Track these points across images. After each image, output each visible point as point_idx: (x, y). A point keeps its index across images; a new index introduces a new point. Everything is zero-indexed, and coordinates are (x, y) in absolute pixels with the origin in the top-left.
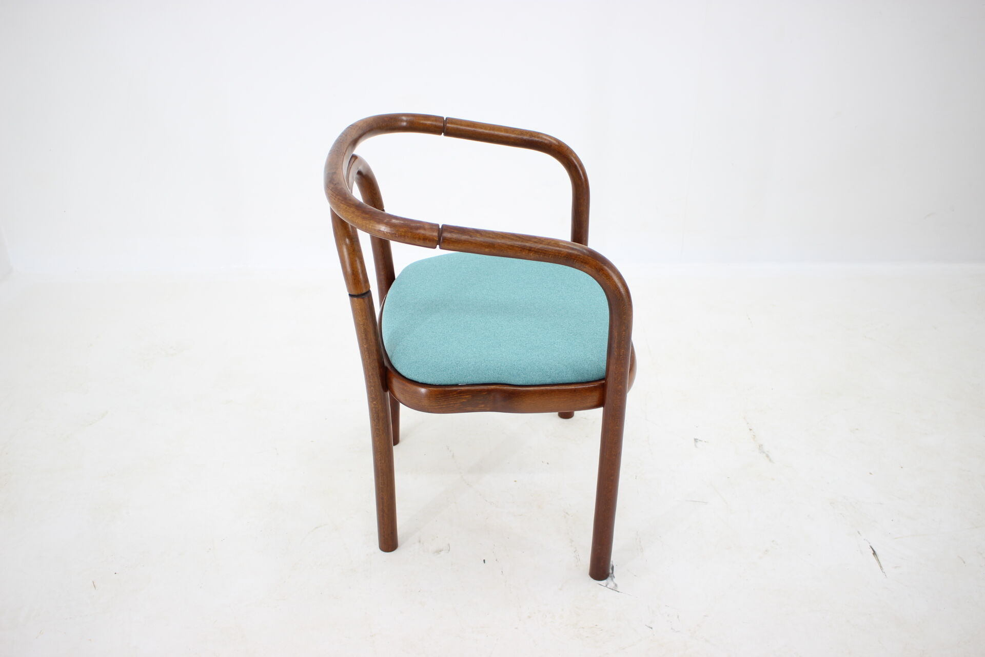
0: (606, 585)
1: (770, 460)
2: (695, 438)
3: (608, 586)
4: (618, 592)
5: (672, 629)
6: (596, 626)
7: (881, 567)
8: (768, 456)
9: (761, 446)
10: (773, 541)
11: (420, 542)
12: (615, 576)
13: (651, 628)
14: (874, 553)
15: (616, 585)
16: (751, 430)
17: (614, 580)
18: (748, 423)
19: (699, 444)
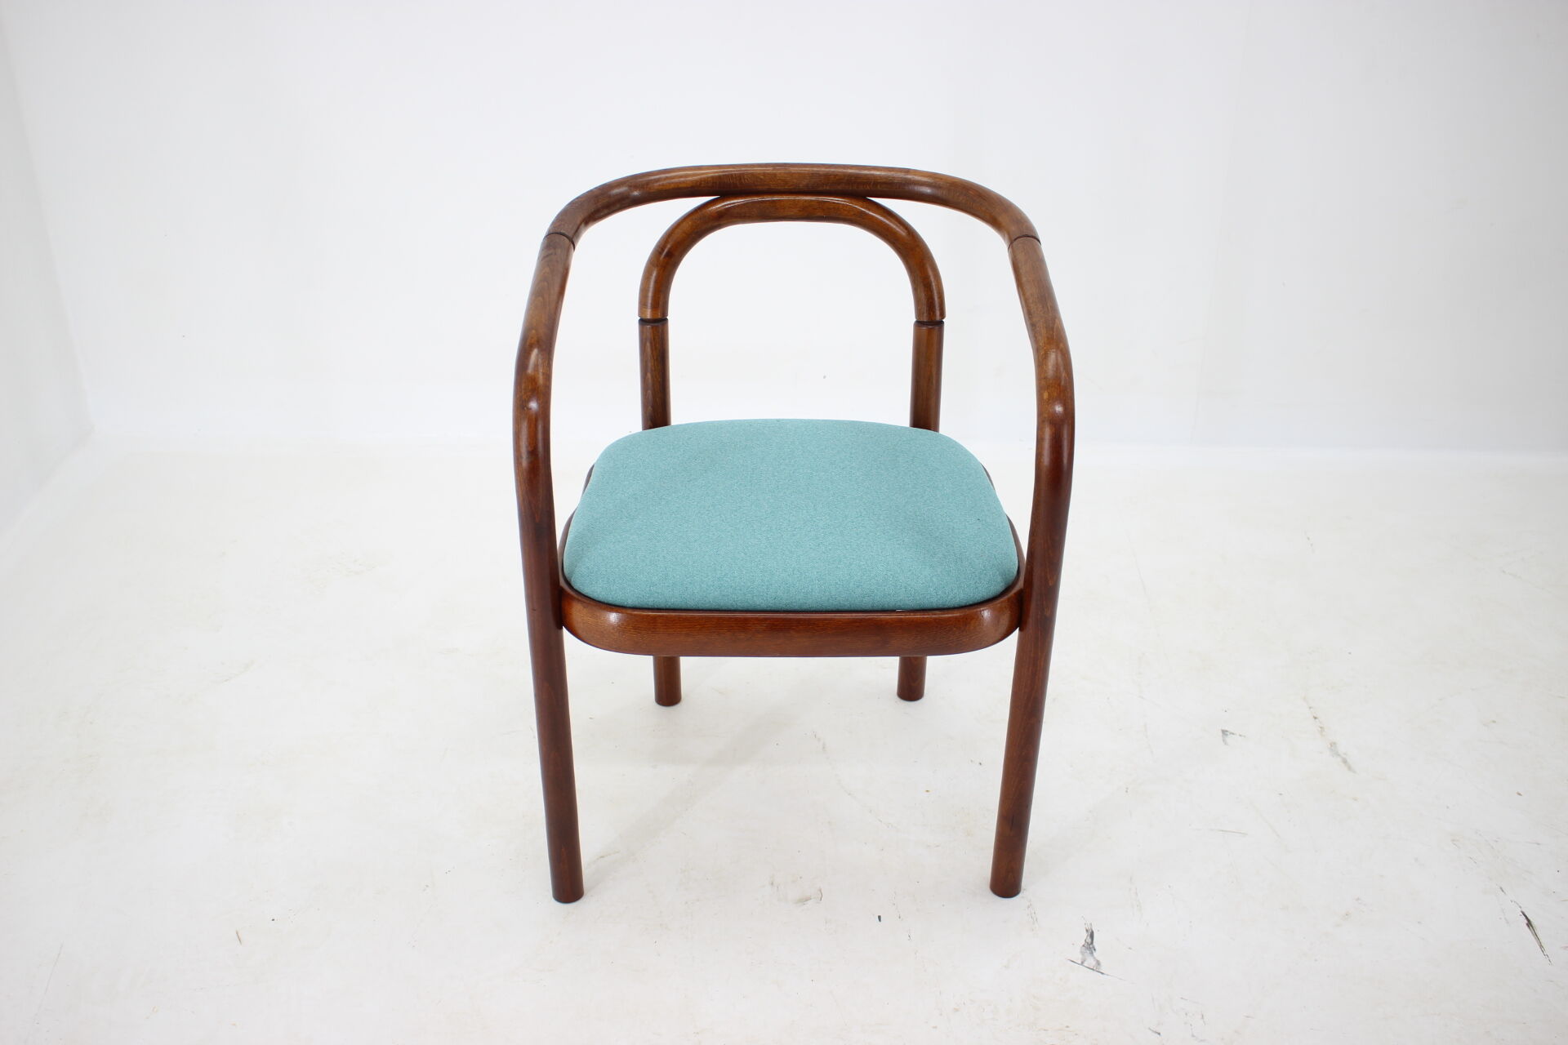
0: (1082, 963)
1: (1350, 768)
2: (1223, 728)
3: (1085, 964)
4: (1102, 973)
5: (1193, 1036)
6: (1067, 1027)
7: (1541, 946)
8: (1345, 761)
9: (1333, 745)
10: (1358, 899)
11: (772, 884)
12: (1096, 947)
13: (1159, 1034)
14: (1529, 924)
15: (1098, 963)
16: (1315, 718)
17: (1094, 954)
18: (1310, 708)
19: (1229, 739)
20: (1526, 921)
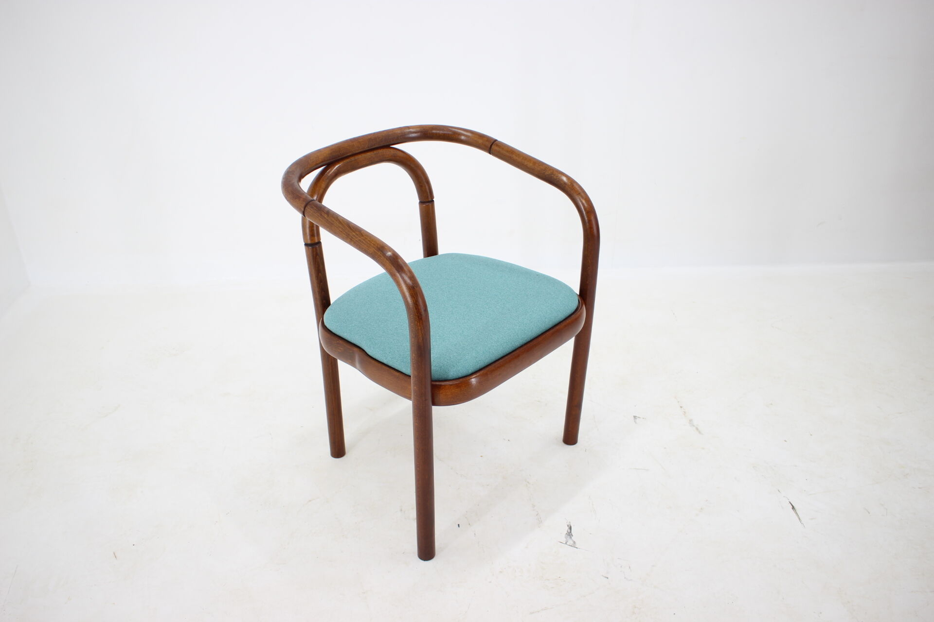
0: (566, 543)
1: (700, 432)
2: (635, 415)
3: (568, 543)
4: (577, 548)
5: (625, 578)
6: (560, 577)
7: (799, 519)
8: (697, 429)
9: (691, 421)
10: (707, 501)
11: (401, 510)
12: (573, 535)
13: (608, 578)
14: (793, 508)
15: (574, 542)
16: (681, 407)
17: (572, 538)
18: (678, 402)
19: (638, 420)
20: (792, 507)
